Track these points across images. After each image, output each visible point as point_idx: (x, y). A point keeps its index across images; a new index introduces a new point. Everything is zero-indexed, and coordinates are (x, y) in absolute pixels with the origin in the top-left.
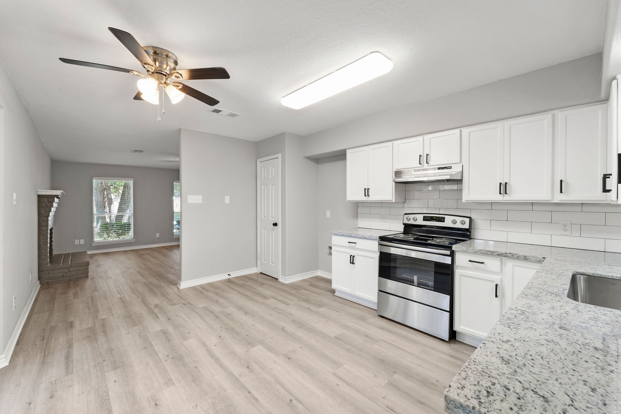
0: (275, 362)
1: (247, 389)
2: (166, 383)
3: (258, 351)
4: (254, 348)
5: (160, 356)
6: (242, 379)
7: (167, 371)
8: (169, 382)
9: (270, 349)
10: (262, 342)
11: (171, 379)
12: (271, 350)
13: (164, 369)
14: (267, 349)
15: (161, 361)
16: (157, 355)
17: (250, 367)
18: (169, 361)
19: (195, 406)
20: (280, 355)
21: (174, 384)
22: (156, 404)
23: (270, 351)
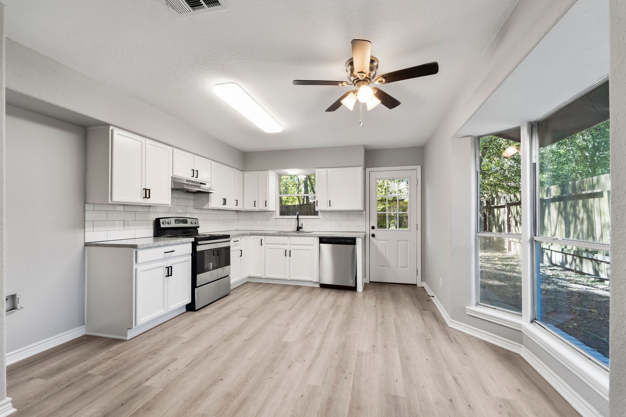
2: (362, 355)
4: (289, 341)
5: (351, 382)
7: (356, 363)
8: (360, 355)
11: (357, 355)
13: (357, 366)
15: (354, 376)
16: (353, 387)
17: (310, 333)
18: (349, 371)
19: (356, 335)
21: (357, 351)
22: (374, 347)
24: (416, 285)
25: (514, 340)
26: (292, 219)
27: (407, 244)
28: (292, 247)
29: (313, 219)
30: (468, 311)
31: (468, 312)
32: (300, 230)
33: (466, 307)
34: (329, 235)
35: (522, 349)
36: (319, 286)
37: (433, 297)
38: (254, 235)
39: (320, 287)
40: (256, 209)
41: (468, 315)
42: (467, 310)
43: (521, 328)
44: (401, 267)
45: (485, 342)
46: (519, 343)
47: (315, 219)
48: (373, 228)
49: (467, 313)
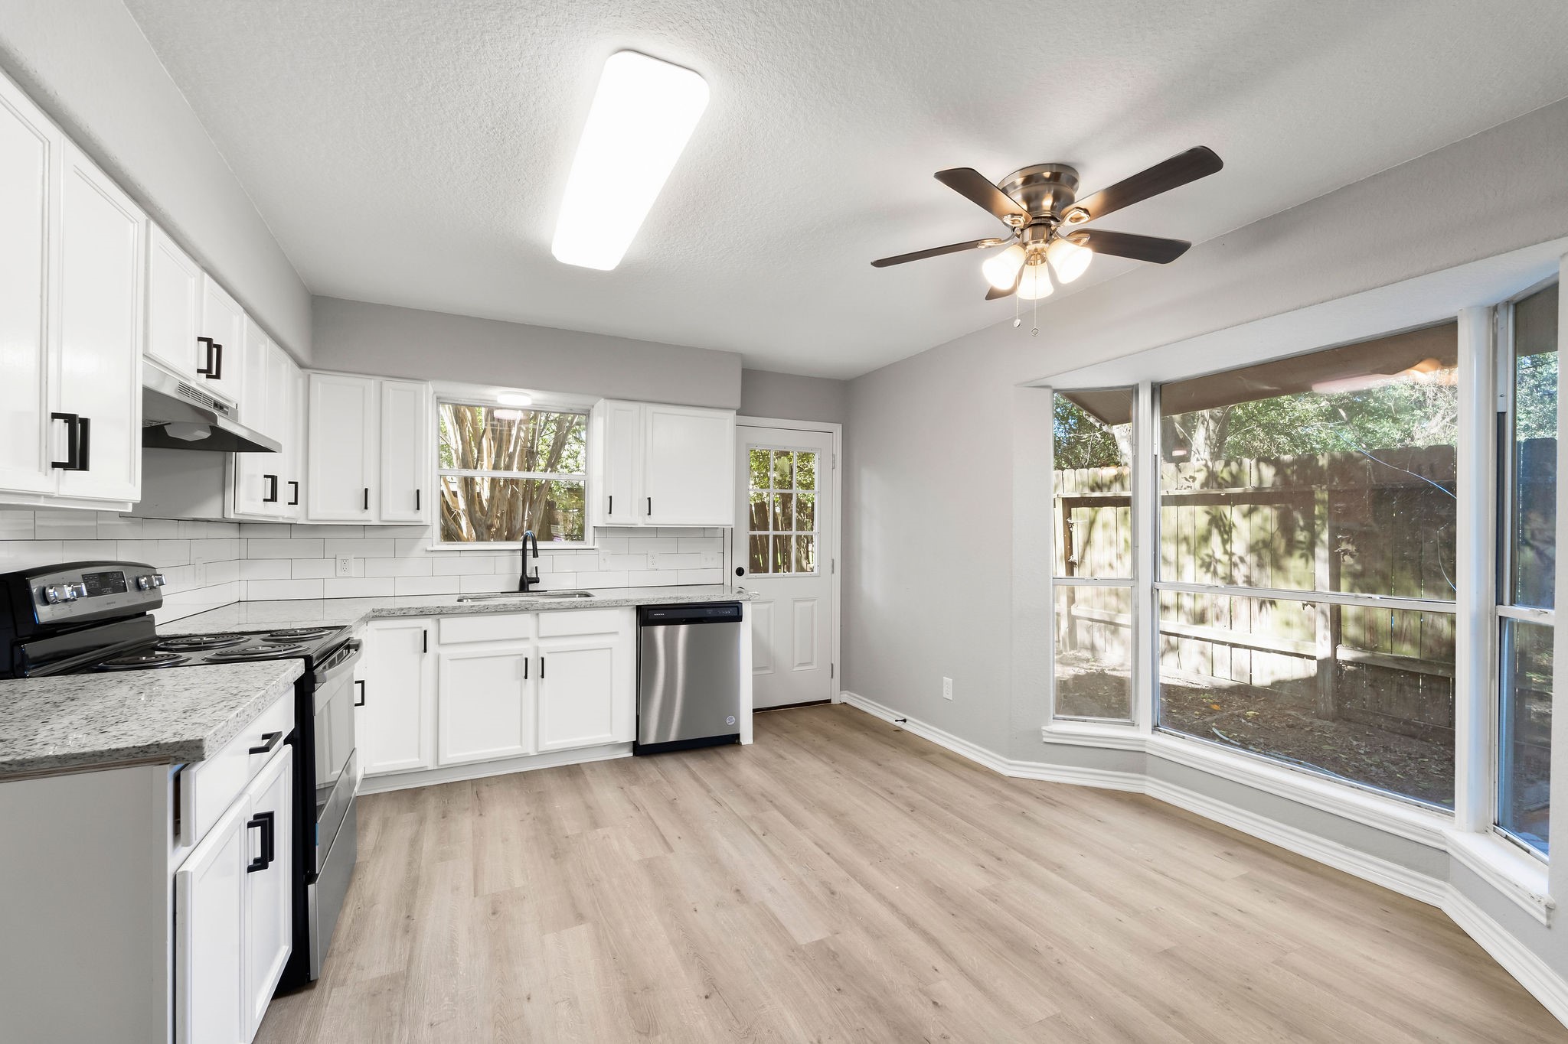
0: (772, 890)
1: (832, 858)
3: (808, 930)
4: (817, 937)
6: (842, 874)
9: (775, 926)
10: (792, 954)
12: (774, 922)
14: (782, 926)
17: (828, 893)
20: (756, 904)
23: (777, 920)
24: (829, 701)
25: (1132, 771)
26: (496, 554)
27: (813, 606)
28: (545, 646)
29: (574, 552)
30: (1047, 734)
31: (1045, 737)
32: (532, 587)
33: (1044, 728)
34: (664, 598)
35: (1147, 783)
36: (631, 754)
37: (905, 721)
38: (391, 615)
39: (635, 754)
40: (371, 517)
41: (1046, 743)
42: (1044, 734)
43: (1144, 746)
44: (801, 664)
45: (1085, 787)
46: (1140, 773)
47: (579, 552)
48: (740, 572)
49: (1045, 740)
